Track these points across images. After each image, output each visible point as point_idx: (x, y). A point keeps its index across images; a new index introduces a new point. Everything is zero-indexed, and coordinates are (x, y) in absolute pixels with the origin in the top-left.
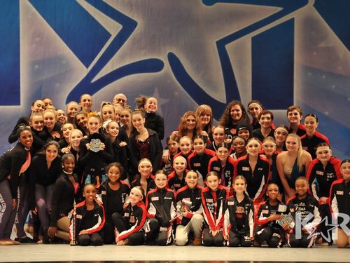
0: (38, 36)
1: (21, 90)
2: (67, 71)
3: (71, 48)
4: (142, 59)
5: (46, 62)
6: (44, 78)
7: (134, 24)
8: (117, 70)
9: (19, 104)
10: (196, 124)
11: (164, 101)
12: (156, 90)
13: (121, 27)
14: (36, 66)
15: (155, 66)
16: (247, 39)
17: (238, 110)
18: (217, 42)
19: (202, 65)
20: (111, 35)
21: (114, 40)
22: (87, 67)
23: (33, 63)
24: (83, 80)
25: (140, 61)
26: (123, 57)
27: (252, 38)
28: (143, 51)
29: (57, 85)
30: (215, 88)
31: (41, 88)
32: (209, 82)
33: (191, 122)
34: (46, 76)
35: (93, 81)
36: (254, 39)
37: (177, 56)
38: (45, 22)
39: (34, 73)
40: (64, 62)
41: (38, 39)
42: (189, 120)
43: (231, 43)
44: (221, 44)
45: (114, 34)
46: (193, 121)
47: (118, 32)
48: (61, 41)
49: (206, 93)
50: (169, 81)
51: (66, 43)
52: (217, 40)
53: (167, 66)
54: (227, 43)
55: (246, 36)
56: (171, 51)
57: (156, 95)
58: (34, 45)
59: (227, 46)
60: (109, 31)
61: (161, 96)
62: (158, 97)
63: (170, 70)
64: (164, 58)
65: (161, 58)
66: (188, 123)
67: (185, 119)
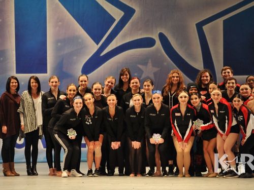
0: (60, 21)
1: (48, 62)
2: (82, 47)
3: (85, 30)
4: (139, 38)
5: (67, 41)
6: (65, 52)
7: (133, 11)
8: (120, 46)
9: (46, 73)
11: (156, 69)
12: (150, 61)
13: (123, 13)
14: (59, 44)
15: (149, 43)
16: (220, 22)
17: (207, 77)
18: (196, 24)
19: (185, 40)
20: (115, 20)
21: (118, 23)
22: (97, 44)
23: (57, 41)
24: (94, 54)
25: (138, 40)
26: (124, 36)
28: (140, 32)
29: (75, 58)
30: (195, 59)
31: (62, 61)
32: (191, 55)
33: (176, 78)
34: (67, 51)
35: (102, 54)
36: (224, 21)
37: (166, 35)
38: (66, 10)
39: (58, 49)
40: (80, 41)
41: (60, 23)
42: (174, 77)
44: (200, 26)
45: (118, 19)
46: (177, 77)
47: (121, 17)
48: (78, 24)
49: (188, 63)
50: (159, 55)
51: (82, 27)
52: (196, 23)
53: (158, 43)
54: (204, 25)
55: (219, 19)
56: (161, 32)
57: (150, 65)
58: (58, 28)
59: (204, 27)
60: (114, 17)
61: (153, 66)
62: (151, 67)
63: (161, 45)
64: (156, 37)
65: (154, 37)
66: (173, 78)
67: (171, 76)
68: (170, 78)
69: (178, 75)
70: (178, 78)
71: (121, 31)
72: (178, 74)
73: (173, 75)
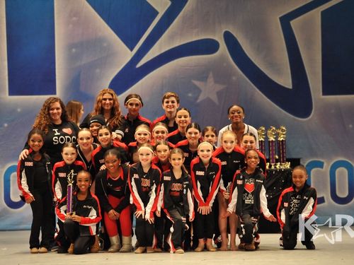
0: (74, 16)
1: (57, 77)
2: (107, 55)
3: (112, 29)
5: (85, 46)
6: (83, 63)
9: (55, 94)
10: (114, 103)
11: (220, 87)
12: (211, 75)
13: (169, 3)
14: (74, 50)
15: (210, 46)
16: (316, 14)
18: (281, 18)
19: (264, 44)
20: (158, 13)
21: (162, 18)
22: (132, 50)
23: (70, 47)
24: (126, 65)
26: (172, 38)
27: (322, 12)
28: (196, 31)
29: (98, 71)
30: (279, 72)
31: (79, 75)
32: (273, 65)
34: (85, 60)
35: (139, 65)
36: (323, 13)
37: (235, 36)
39: (72, 58)
40: (105, 45)
41: (74, 19)
42: (105, 99)
43: (297, 19)
44: (286, 21)
45: (161, 11)
46: (110, 99)
47: (167, 8)
48: (102, 20)
49: (268, 78)
50: (225, 64)
51: (107, 23)
52: (281, 15)
53: (223, 47)
54: (292, 19)
55: (314, 10)
56: (227, 30)
57: (211, 80)
58: (71, 26)
59: (291, 22)
60: (156, 8)
61: (216, 82)
62: (213, 83)
63: (227, 50)
64: (220, 39)
65: (216, 38)
66: (103, 101)
67: (101, 98)
68: (100, 101)
69: (111, 97)
70: (112, 102)
71: (166, 29)
72: (112, 95)
73: (105, 97)
